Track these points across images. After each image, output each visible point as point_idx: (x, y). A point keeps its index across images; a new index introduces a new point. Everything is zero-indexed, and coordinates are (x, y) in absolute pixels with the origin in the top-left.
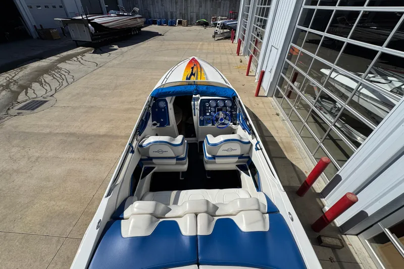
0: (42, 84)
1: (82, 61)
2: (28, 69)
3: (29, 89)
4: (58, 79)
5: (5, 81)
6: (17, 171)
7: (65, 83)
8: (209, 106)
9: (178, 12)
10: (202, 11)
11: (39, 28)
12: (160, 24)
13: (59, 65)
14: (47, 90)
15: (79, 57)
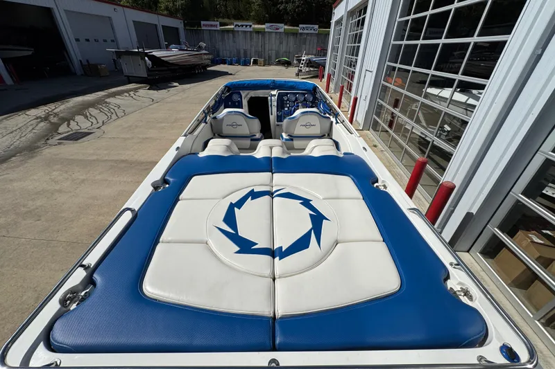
0: (87, 117)
1: (134, 97)
2: (70, 103)
3: (72, 121)
4: (106, 112)
5: (44, 113)
6: (60, 191)
7: (114, 117)
8: (288, 100)
9: (253, 49)
10: (283, 48)
11: (85, 63)
12: (231, 64)
13: (108, 100)
14: (92, 123)
15: (132, 93)
